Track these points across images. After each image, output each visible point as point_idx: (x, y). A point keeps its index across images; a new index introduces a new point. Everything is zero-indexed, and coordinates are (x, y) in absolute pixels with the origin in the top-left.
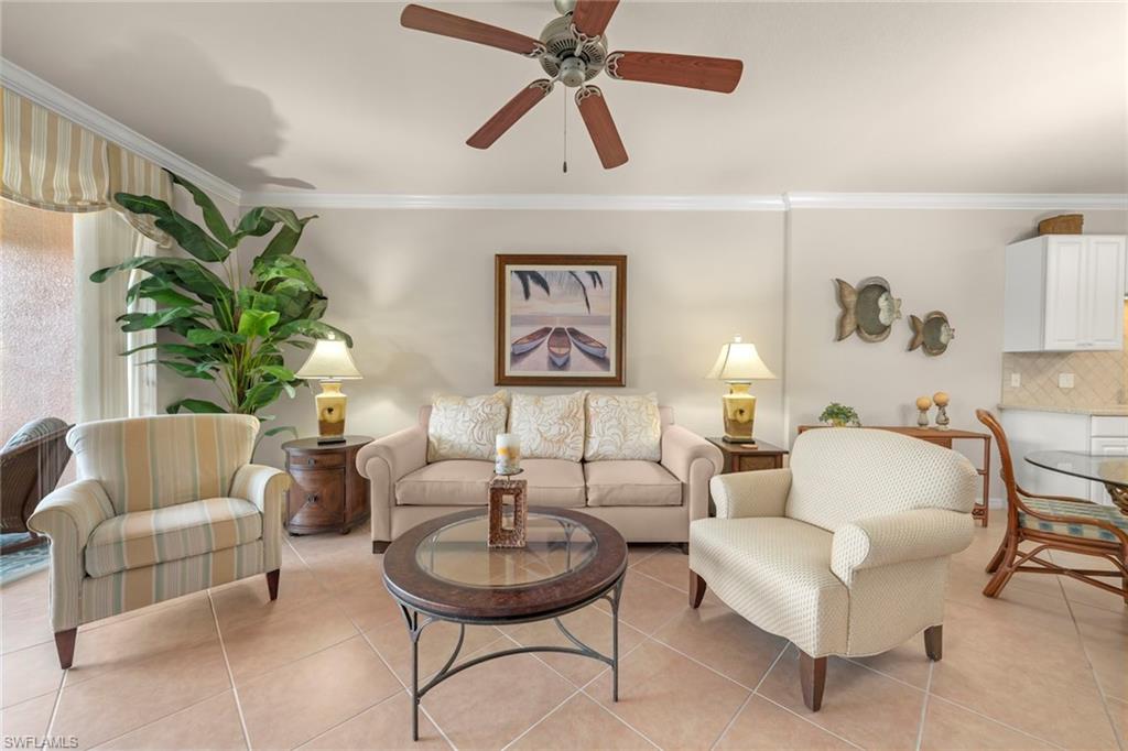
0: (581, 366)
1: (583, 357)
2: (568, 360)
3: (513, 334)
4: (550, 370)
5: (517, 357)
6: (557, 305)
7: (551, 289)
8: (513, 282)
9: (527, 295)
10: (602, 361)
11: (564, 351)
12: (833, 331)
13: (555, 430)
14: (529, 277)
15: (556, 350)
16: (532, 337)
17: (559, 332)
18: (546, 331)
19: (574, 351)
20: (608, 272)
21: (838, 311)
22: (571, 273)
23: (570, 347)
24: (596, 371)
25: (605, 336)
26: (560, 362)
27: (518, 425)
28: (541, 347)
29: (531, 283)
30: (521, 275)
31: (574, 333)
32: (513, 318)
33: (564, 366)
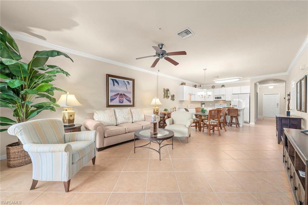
0: (126, 103)
1: (126, 100)
2: (123, 101)
3: (111, 94)
4: (119, 103)
5: (112, 100)
6: (120, 88)
7: (119, 84)
8: (110, 82)
9: (114, 85)
10: (130, 101)
11: (122, 99)
12: (163, 97)
13: (127, 117)
14: (114, 81)
15: (120, 99)
16: (115, 95)
17: (121, 94)
18: (118, 94)
19: (124, 99)
20: (131, 82)
21: (164, 93)
22: (124, 81)
23: (123, 98)
24: (129, 104)
25: (130, 96)
26: (121, 101)
27: (119, 116)
28: (117, 98)
29: (115, 82)
30: (112, 80)
31: (124, 95)
32: (111, 90)
33: (122, 103)
